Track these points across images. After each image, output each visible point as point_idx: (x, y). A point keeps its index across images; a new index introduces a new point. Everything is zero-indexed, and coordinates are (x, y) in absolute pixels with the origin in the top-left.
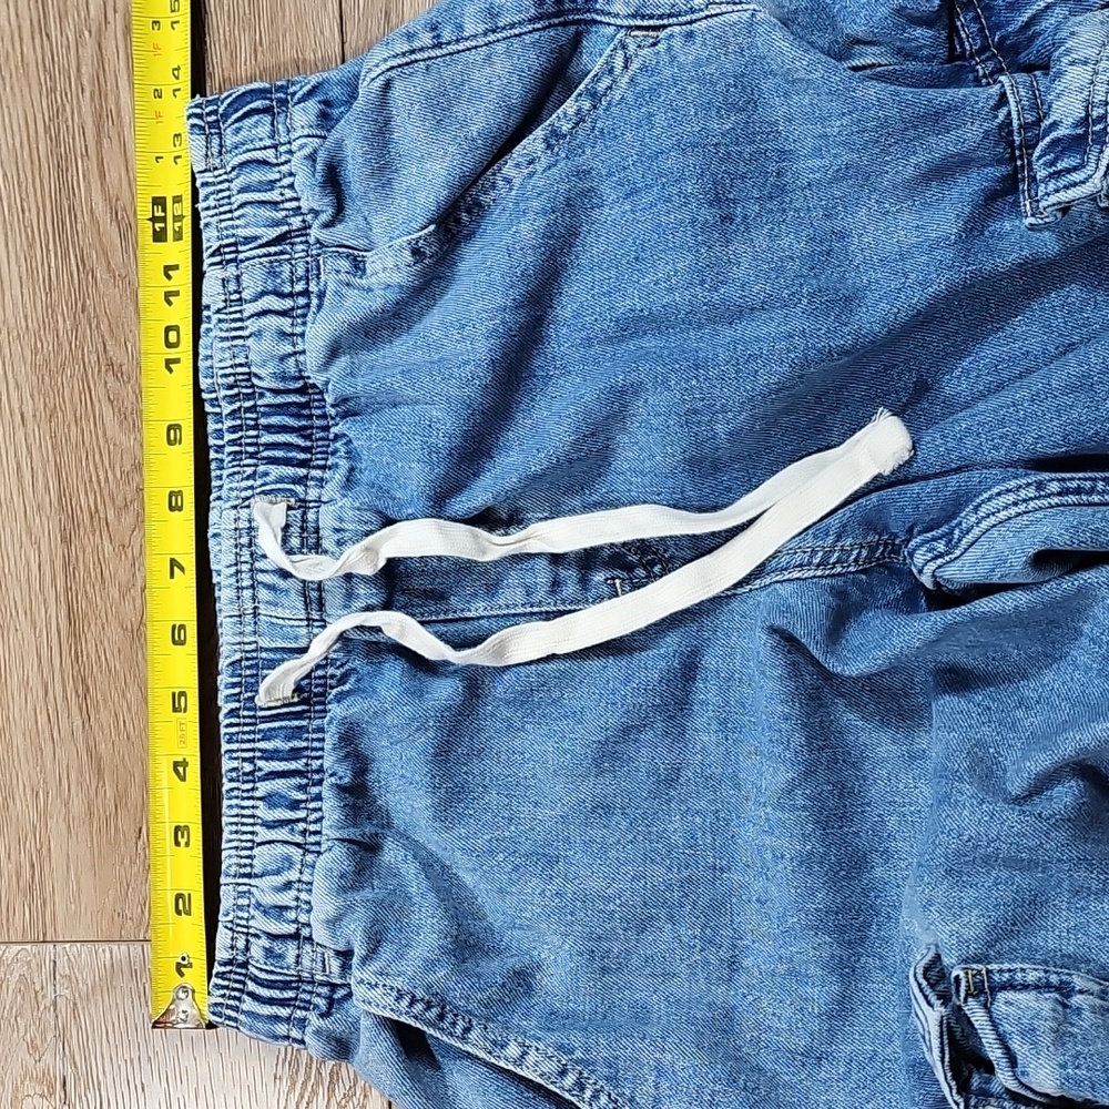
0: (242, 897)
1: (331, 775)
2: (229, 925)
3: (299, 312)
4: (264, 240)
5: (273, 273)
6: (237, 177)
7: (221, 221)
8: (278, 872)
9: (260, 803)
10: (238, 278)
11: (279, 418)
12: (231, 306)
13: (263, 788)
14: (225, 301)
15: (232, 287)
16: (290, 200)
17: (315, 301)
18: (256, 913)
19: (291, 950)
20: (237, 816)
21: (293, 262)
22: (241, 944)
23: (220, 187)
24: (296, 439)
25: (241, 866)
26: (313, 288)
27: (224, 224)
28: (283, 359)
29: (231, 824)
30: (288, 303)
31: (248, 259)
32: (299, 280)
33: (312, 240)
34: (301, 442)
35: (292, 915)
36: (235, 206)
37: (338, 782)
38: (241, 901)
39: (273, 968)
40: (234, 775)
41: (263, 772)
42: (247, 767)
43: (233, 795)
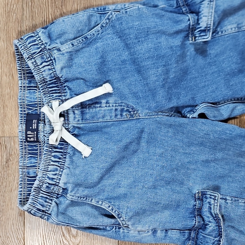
0: (44, 175)
1: (69, 154)
2: (40, 180)
3: (51, 64)
4: (38, 52)
5: (43, 58)
6: (27, 41)
7: (26, 51)
8: (54, 171)
9: (52, 157)
10: (35, 61)
11: (52, 85)
12: (36, 67)
13: (53, 154)
14: (34, 67)
15: (35, 63)
16: (40, 42)
17: (54, 61)
18: (47, 179)
19: (52, 187)
20: (46, 159)
21: (46, 55)
22: (41, 184)
23: (23, 44)
24: (56, 88)
25: (45, 169)
26: (52, 58)
27: (27, 52)
28: (51, 74)
29: (44, 160)
30: (48, 63)
31: (36, 57)
32: (48, 58)
33: (47, 49)
34: (57, 89)
35: (55, 180)
36: (29, 47)
37: (70, 155)
38: (43, 176)
40: (47, 151)
41: (54, 151)
42: (50, 150)
43: (46, 154)
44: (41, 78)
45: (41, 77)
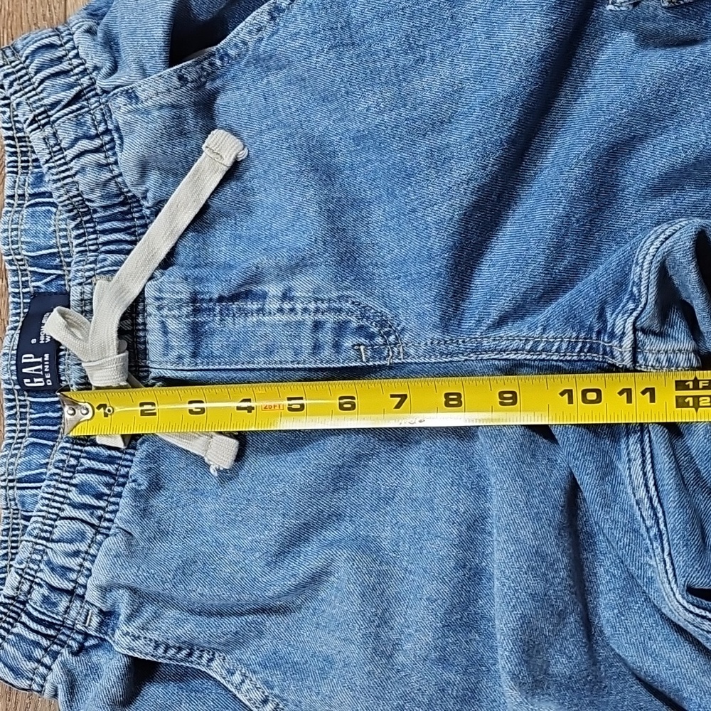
0: (37, 554)
1: (134, 481)
2: (20, 572)
3: (108, 146)
4: (66, 101)
5: (80, 124)
6: (31, 63)
7: (28, 98)
8: (71, 542)
9: (74, 489)
10: (55, 134)
11: (109, 224)
12: (55, 156)
13: (79, 478)
14: (50, 153)
15: (52, 142)
16: (78, 66)
17: (116, 136)
18: (46, 569)
19: (63, 602)
20: (52, 494)
21: (92, 112)
22: (25, 587)
23: (20, 74)
24: (124, 236)
25: (42, 530)
26: (111, 127)
27: (32, 100)
28: (105, 184)
29: (46, 498)
30: (97, 142)
31: (58, 119)
32: (100, 123)
33: (99, 91)
34: (128, 238)
35: (73, 576)
36: (36, 84)
37: (137, 487)
38: (35, 556)
39: (45, 611)
40: (61, 464)
41: (83, 467)
42: (73, 462)
43: (54, 477)
44: (72, 198)
45: (71, 194)
